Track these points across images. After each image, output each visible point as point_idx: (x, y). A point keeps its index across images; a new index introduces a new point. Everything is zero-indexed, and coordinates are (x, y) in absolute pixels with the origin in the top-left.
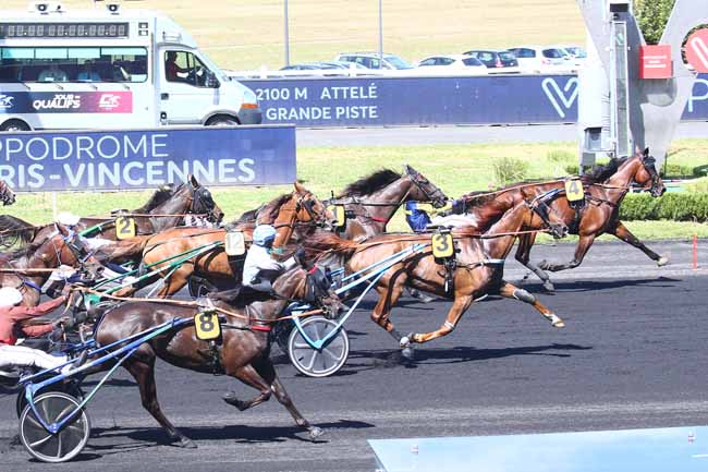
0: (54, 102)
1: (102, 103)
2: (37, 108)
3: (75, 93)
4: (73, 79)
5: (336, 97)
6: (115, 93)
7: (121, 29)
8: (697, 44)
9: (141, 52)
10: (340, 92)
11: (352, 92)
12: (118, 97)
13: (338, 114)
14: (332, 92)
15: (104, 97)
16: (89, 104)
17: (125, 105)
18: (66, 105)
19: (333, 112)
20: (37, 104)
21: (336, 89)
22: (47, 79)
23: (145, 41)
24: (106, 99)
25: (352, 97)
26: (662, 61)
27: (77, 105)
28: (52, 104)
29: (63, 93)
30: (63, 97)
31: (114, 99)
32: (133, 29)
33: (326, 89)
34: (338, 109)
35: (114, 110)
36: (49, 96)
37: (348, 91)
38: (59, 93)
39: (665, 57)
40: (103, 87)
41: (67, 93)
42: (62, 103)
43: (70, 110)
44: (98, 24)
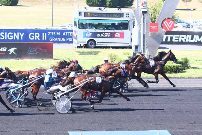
0: (103, 35)
1: (116, 35)
2: (98, 36)
3: (108, 33)
4: (107, 29)
5: (67, 35)
6: (119, 33)
7: (122, 15)
8: (166, 23)
9: (127, 22)
10: (68, 34)
11: (71, 34)
12: (120, 34)
13: (67, 40)
14: (66, 33)
15: (116, 34)
16: (112, 35)
17: (122, 36)
18: (106, 36)
19: (66, 39)
20: (98, 35)
21: (67, 33)
22: (101, 28)
23: (128, 19)
24: (117, 34)
25: (71, 35)
26: (156, 28)
27: (109, 36)
28: (102, 36)
29: (105, 32)
30: (105, 33)
31: (119, 34)
32: (125, 15)
33: (64, 33)
34: (67, 38)
35: (119, 38)
36: (101, 33)
37: (70, 33)
38: (104, 32)
39: (157, 27)
40: (116, 31)
41: (106, 32)
42: (105, 35)
43: (107, 37)
44: (115, 14)
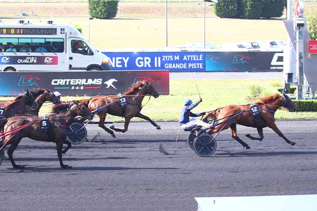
0: (26, 60)
1: (46, 61)
3: (35, 57)
5: (189, 59)
6: (51, 57)
7: (54, 31)
9: (61, 41)
10: (190, 57)
11: (194, 58)
13: (189, 66)
14: (187, 58)
15: (46, 58)
16: (40, 61)
17: (55, 61)
18: (31, 61)
19: (187, 66)
20: (19, 61)
21: (188, 56)
22: (23, 51)
23: (63, 36)
24: (47, 59)
27: (35, 61)
29: (29, 57)
30: (30, 58)
32: (59, 31)
33: (185, 56)
34: (189, 64)
35: (50, 64)
36: (24, 58)
38: (28, 57)
40: (46, 54)
41: (31, 57)
42: (29, 61)
43: (33, 63)
